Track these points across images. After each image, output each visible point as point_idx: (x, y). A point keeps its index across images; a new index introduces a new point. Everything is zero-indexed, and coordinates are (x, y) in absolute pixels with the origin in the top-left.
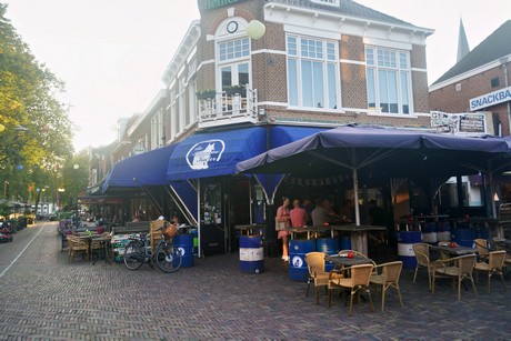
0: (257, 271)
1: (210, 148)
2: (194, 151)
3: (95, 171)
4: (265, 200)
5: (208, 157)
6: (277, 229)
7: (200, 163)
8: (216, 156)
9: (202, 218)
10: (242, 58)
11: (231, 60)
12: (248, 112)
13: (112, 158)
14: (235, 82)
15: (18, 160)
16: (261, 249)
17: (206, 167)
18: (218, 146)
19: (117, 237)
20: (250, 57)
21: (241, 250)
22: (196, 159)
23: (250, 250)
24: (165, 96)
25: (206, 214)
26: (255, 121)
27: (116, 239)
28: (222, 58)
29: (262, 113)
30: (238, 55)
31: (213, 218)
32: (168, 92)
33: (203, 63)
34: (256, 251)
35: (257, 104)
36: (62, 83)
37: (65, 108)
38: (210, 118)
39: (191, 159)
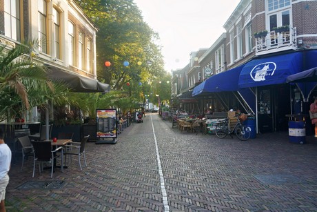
0: (302, 143)
1: (266, 68)
2: (255, 70)
3: (176, 84)
4: (302, 99)
5: (265, 73)
6: (311, 117)
7: (259, 77)
8: (271, 72)
9: (259, 110)
10: (285, 7)
11: (277, 10)
12: (291, 43)
13: (187, 76)
14: (280, 24)
15: (138, 79)
16: (304, 129)
17: (264, 79)
18: (271, 66)
19: (208, 120)
20: (291, 6)
21: (290, 130)
22: (257, 75)
23: (297, 130)
24: (225, 37)
25: (261, 108)
26: (295, 48)
27: (208, 121)
28: (270, 9)
29: (301, 43)
30: (281, 6)
31: (265, 110)
32: (228, 34)
33: (257, 14)
34: (300, 130)
35: (296, 37)
36: (157, 34)
37: (159, 48)
38: (262, 49)
39: (254, 75)
